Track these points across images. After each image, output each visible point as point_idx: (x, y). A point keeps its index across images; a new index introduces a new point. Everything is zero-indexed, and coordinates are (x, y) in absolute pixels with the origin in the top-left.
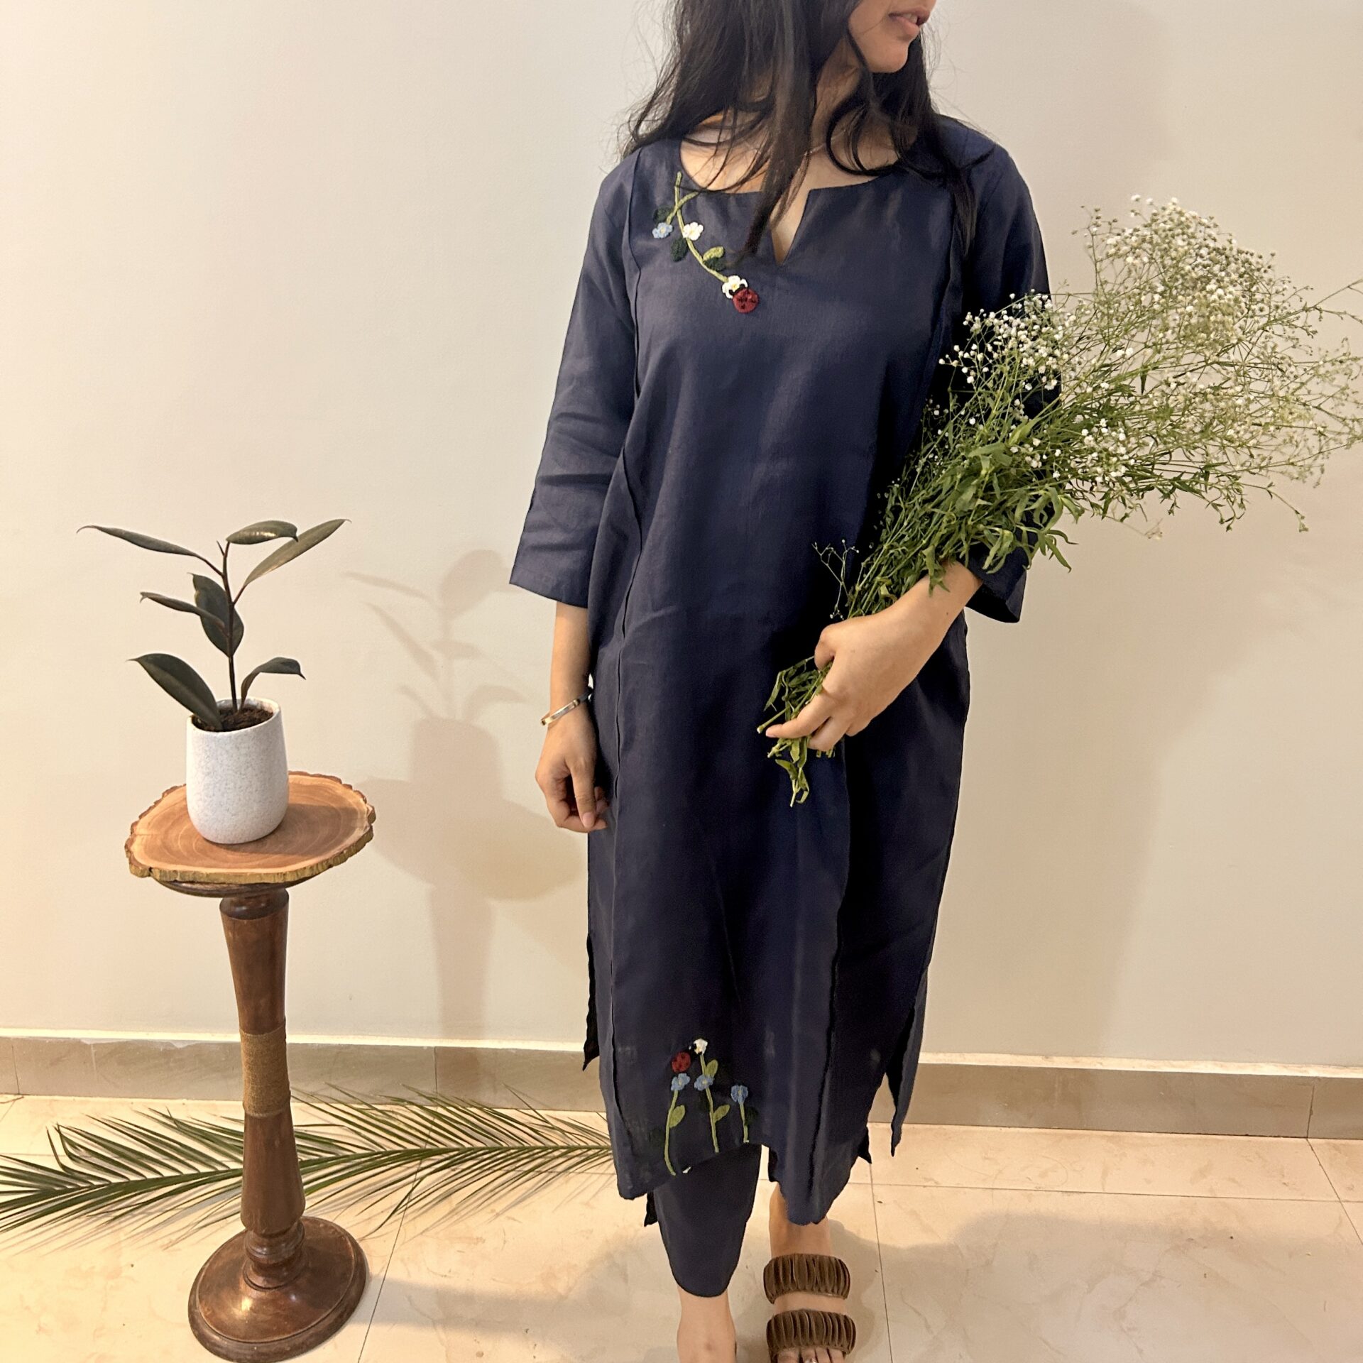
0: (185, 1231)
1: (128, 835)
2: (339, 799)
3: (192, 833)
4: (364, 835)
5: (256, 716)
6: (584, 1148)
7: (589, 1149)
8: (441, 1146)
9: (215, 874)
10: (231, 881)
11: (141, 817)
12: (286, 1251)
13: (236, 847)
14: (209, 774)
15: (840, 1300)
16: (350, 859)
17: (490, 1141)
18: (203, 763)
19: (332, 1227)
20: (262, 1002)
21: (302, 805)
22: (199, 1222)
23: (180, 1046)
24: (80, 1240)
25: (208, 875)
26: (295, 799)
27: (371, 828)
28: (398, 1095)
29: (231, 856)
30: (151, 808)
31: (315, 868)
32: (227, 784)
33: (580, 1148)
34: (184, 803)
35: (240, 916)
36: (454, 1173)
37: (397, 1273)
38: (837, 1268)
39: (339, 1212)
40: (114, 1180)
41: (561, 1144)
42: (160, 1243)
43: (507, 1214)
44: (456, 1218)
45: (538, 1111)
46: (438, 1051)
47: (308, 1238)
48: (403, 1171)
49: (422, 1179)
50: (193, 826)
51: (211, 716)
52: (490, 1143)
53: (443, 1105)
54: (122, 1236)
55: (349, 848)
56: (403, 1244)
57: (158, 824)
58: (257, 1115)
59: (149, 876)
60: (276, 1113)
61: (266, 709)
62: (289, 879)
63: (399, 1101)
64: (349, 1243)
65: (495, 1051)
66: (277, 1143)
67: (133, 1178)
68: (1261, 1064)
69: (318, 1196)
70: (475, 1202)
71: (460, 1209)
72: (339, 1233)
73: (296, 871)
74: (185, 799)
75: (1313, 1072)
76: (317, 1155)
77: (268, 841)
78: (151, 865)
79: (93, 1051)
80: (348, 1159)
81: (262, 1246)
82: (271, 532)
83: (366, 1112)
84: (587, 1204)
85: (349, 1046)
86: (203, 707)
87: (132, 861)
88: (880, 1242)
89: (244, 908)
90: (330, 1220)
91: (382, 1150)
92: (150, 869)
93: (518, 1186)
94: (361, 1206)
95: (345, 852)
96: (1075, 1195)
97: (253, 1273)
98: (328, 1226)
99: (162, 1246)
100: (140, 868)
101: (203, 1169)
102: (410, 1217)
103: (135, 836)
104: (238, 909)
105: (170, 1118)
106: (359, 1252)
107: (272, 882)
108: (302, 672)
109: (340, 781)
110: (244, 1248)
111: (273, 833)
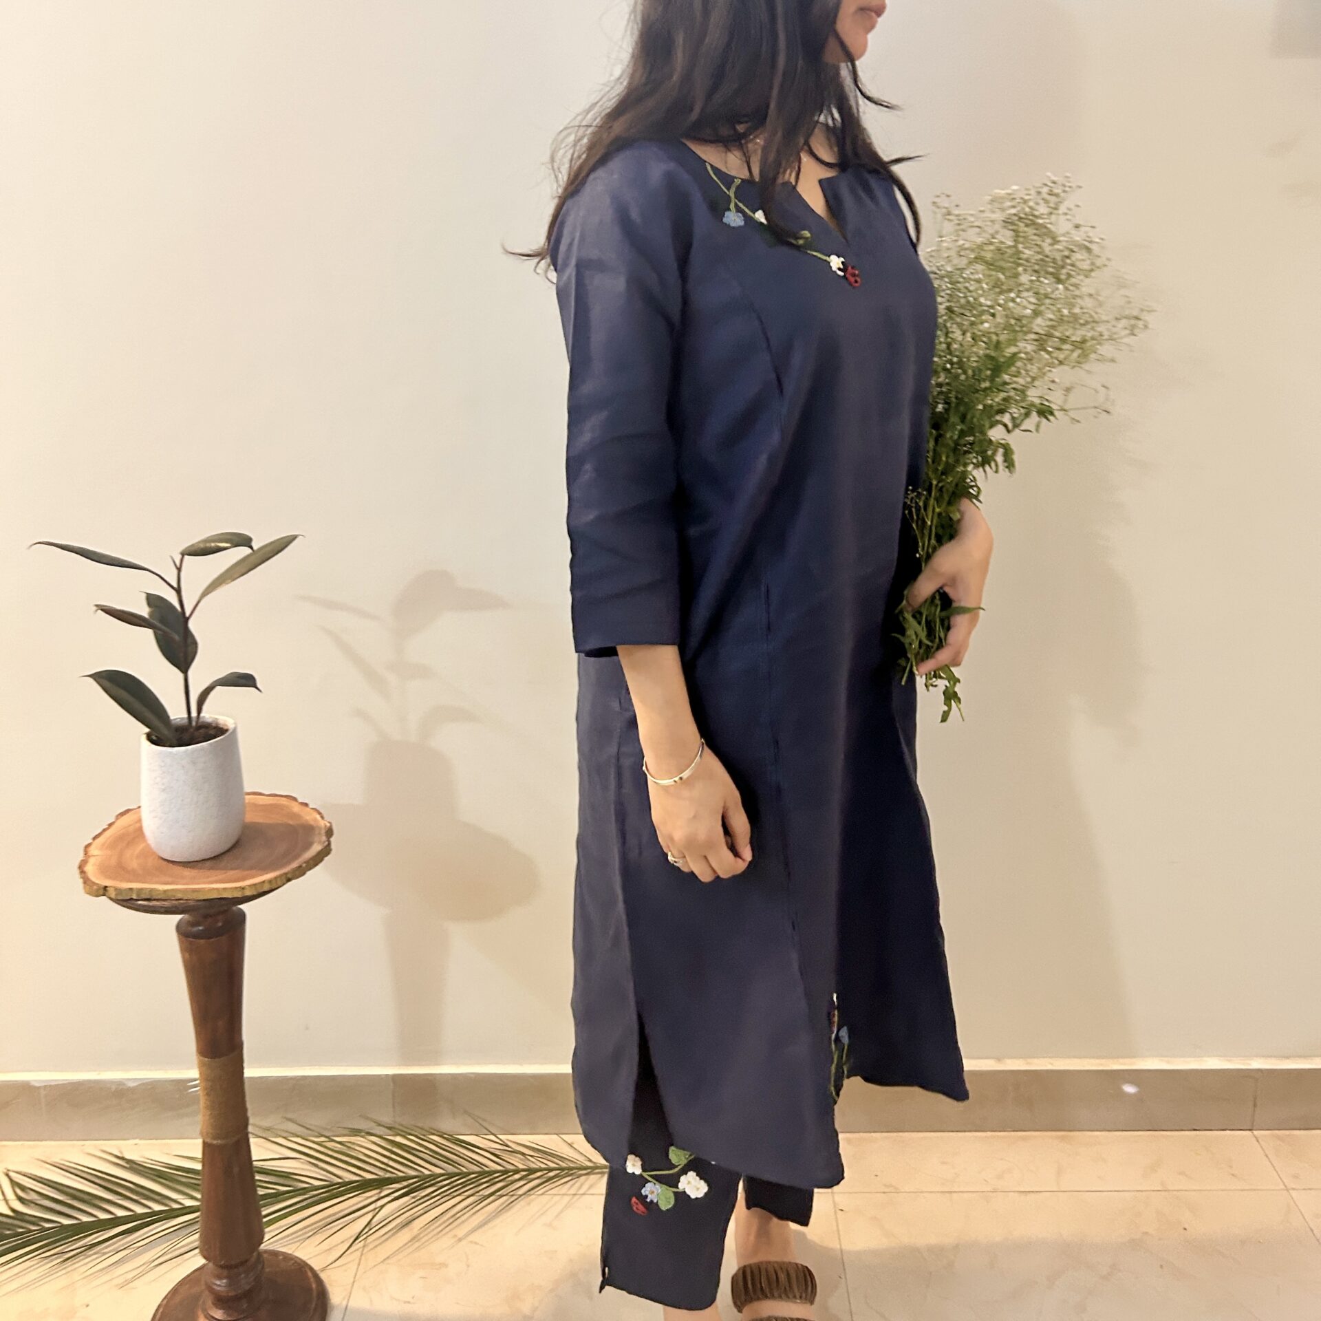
0: (141, 1269)
1: (81, 856)
2: (296, 816)
3: (148, 852)
4: (322, 850)
5: (212, 732)
6: (545, 1169)
7: (550, 1170)
8: (401, 1174)
9: (173, 890)
10: (189, 897)
11: (94, 838)
12: (245, 1283)
13: (192, 864)
14: (164, 790)
15: (808, 1305)
16: (309, 873)
17: (451, 1167)
18: (158, 779)
19: (292, 1259)
20: (221, 1024)
21: (258, 823)
22: (154, 1261)
23: (131, 1084)
24: (34, 1281)
25: (165, 891)
26: (250, 817)
27: (329, 844)
28: (356, 1127)
29: (187, 872)
30: (104, 830)
31: (274, 882)
32: (182, 800)
33: (541, 1170)
34: (138, 825)
35: (196, 936)
36: (413, 1200)
37: (359, 1301)
38: (805, 1276)
39: (298, 1244)
40: (66, 1222)
41: (521, 1167)
42: (115, 1282)
43: (471, 1238)
44: (417, 1244)
45: (498, 1136)
46: (395, 1078)
47: (267, 1270)
48: (362, 1201)
49: (382, 1207)
50: (148, 845)
51: (165, 732)
52: (451, 1169)
53: (403, 1134)
54: (76, 1276)
55: (307, 862)
56: (365, 1272)
57: (112, 845)
58: (215, 1142)
59: (104, 895)
60: (235, 1139)
61: (221, 726)
62: (248, 893)
63: (356, 1132)
64: (310, 1274)
65: (454, 1077)
66: (236, 1170)
67: (85, 1219)
68: (1205, 1059)
69: (277, 1229)
70: (436, 1228)
71: (422, 1235)
72: (299, 1264)
73: (255, 885)
74: (140, 820)
75: (1256, 1064)
76: (273, 1189)
77: (226, 858)
78: (107, 884)
79: (43, 1092)
80: (304, 1191)
81: (220, 1278)
82: (227, 542)
83: (324, 1144)
84: (550, 1225)
85: (304, 1078)
86: (156, 722)
87: (86, 880)
88: (844, 1247)
89: (201, 928)
90: (290, 1252)
91: (340, 1181)
92: (106, 887)
93: (482, 1208)
94: (320, 1237)
95: (304, 865)
96: (1032, 1195)
97: (212, 1305)
98: (287, 1257)
99: (117, 1285)
100: (95, 887)
101: (157, 1207)
102: (371, 1246)
103: (89, 856)
104: (195, 929)
105: (122, 1158)
106: (320, 1282)
107: (230, 896)
108: (258, 686)
109: (295, 799)
110: (203, 1282)
111: (228, 851)
